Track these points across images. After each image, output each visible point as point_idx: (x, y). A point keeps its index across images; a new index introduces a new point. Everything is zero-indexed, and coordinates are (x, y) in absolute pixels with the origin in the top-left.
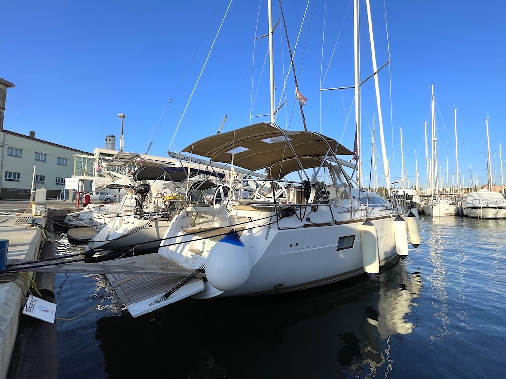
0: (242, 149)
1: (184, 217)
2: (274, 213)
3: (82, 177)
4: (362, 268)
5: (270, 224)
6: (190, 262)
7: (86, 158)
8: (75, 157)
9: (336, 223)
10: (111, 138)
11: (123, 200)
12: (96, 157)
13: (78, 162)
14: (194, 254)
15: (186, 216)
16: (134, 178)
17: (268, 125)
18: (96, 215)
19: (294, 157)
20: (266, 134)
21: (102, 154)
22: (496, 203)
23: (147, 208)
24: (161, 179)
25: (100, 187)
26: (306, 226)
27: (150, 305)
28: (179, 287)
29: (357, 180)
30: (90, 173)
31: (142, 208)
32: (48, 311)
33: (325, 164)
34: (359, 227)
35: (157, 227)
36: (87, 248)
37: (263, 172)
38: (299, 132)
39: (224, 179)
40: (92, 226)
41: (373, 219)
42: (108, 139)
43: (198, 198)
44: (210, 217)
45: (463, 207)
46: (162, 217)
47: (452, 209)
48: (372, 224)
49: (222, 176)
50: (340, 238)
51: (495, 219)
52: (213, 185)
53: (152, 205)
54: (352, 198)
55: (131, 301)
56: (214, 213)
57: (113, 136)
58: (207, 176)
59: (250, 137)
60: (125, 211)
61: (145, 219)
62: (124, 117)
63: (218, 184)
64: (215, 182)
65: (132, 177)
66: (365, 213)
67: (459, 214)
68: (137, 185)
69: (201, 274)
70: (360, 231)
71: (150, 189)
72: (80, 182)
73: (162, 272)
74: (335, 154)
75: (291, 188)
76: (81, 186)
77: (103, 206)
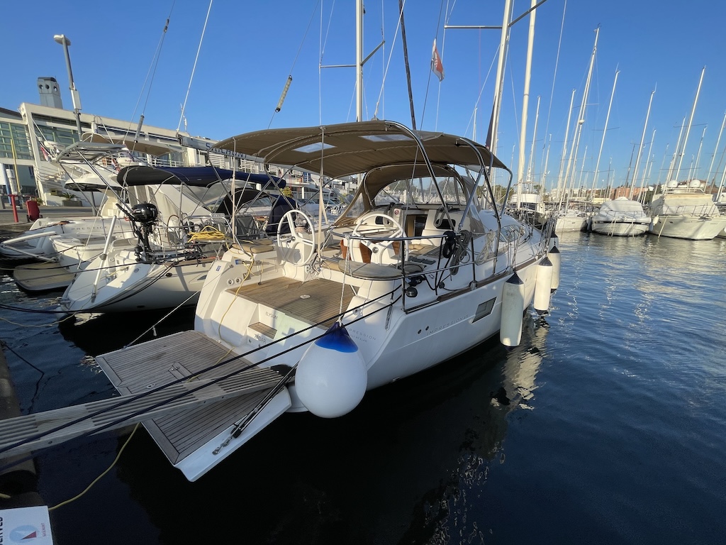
0: (323, 146)
1: (232, 266)
3: (9, 161)
6: (254, 345)
7: (6, 123)
10: (49, 83)
12: (27, 121)
14: (260, 334)
15: (234, 264)
21: (35, 116)
22: (634, 216)
25: (50, 180)
27: (215, 453)
30: (22, 152)
32: (34, 535)
35: (181, 275)
38: (438, 133)
42: (44, 85)
43: (248, 228)
45: (594, 220)
46: (189, 259)
47: (579, 223)
50: (479, 306)
51: (626, 236)
55: (180, 453)
57: (53, 80)
61: (157, 263)
62: (67, 43)
67: (587, 230)
72: (8, 170)
75: (395, 210)
76: (13, 179)
77: (68, 222)
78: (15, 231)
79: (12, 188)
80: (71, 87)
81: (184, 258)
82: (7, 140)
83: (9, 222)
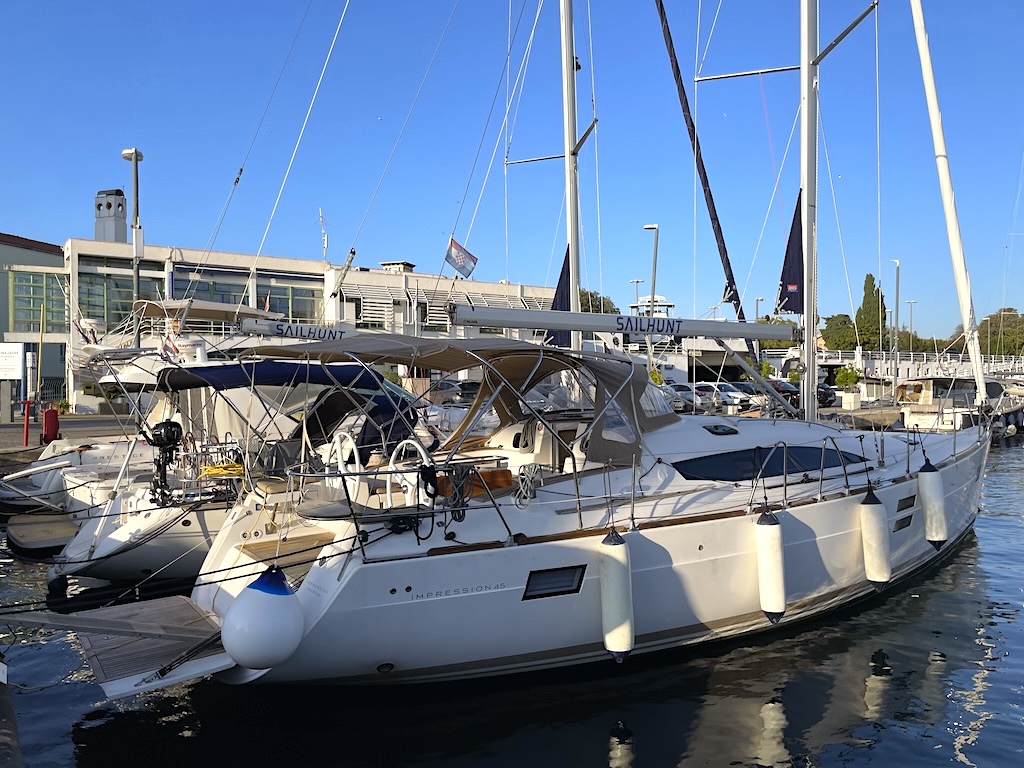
1: (249, 513)
3: (34, 337)
5: (351, 551)
7: (40, 275)
8: (11, 274)
10: (112, 199)
12: (70, 268)
13: (20, 287)
15: (253, 510)
18: (71, 480)
21: (83, 258)
30: (55, 321)
36: (53, 572)
40: (64, 512)
42: (105, 204)
46: (215, 500)
50: (533, 572)
57: (119, 193)
61: (173, 506)
62: (138, 156)
72: (29, 354)
73: (161, 633)
76: (32, 368)
77: (89, 447)
78: (21, 460)
79: (29, 383)
80: (133, 224)
82: (36, 301)
83: (13, 445)
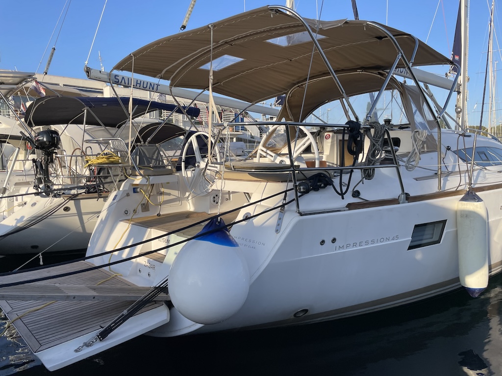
0: (228, 60)
1: (128, 195)
2: (291, 185)
4: (457, 280)
6: (144, 274)
9: (408, 198)
11: (10, 165)
15: (131, 192)
16: (26, 121)
17: (277, 11)
19: (328, 74)
20: (276, 29)
23: (57, 176)
24: (79, 122)
26: (350, 206)
27: (76, 351)
28: (124, 319)
29: (458, 113)
31: (48, 177)
33: (393, 85)
34: (454, 204)
35: (80, 214)
37: (271, 103)
38: (340, 21)
39: (198, 119)
41: (482, 189)
43: (152, 159)
44: (175, 193)
46: (88, 192)
48: (479, 200)
49: (193, 112)
50: (416, 226)
52: (178, 131)
53: (66, 172)
54: (443, 149)
55: (42, 345)
56: (183, 186)
58: (165, 113)
59: (244, 34)
60: (16, 184)
61: (55, 196)
63: (188, 128)
64: (181, 125)
65: (23, 120)
66: (467, 178)
68: (33, 134)
69: (162, 295)
70: (456, 212)
71: (59, 140)
73: (93, 293)
74: (411, 65)
75: (326, 134)
81: (84, 191)
